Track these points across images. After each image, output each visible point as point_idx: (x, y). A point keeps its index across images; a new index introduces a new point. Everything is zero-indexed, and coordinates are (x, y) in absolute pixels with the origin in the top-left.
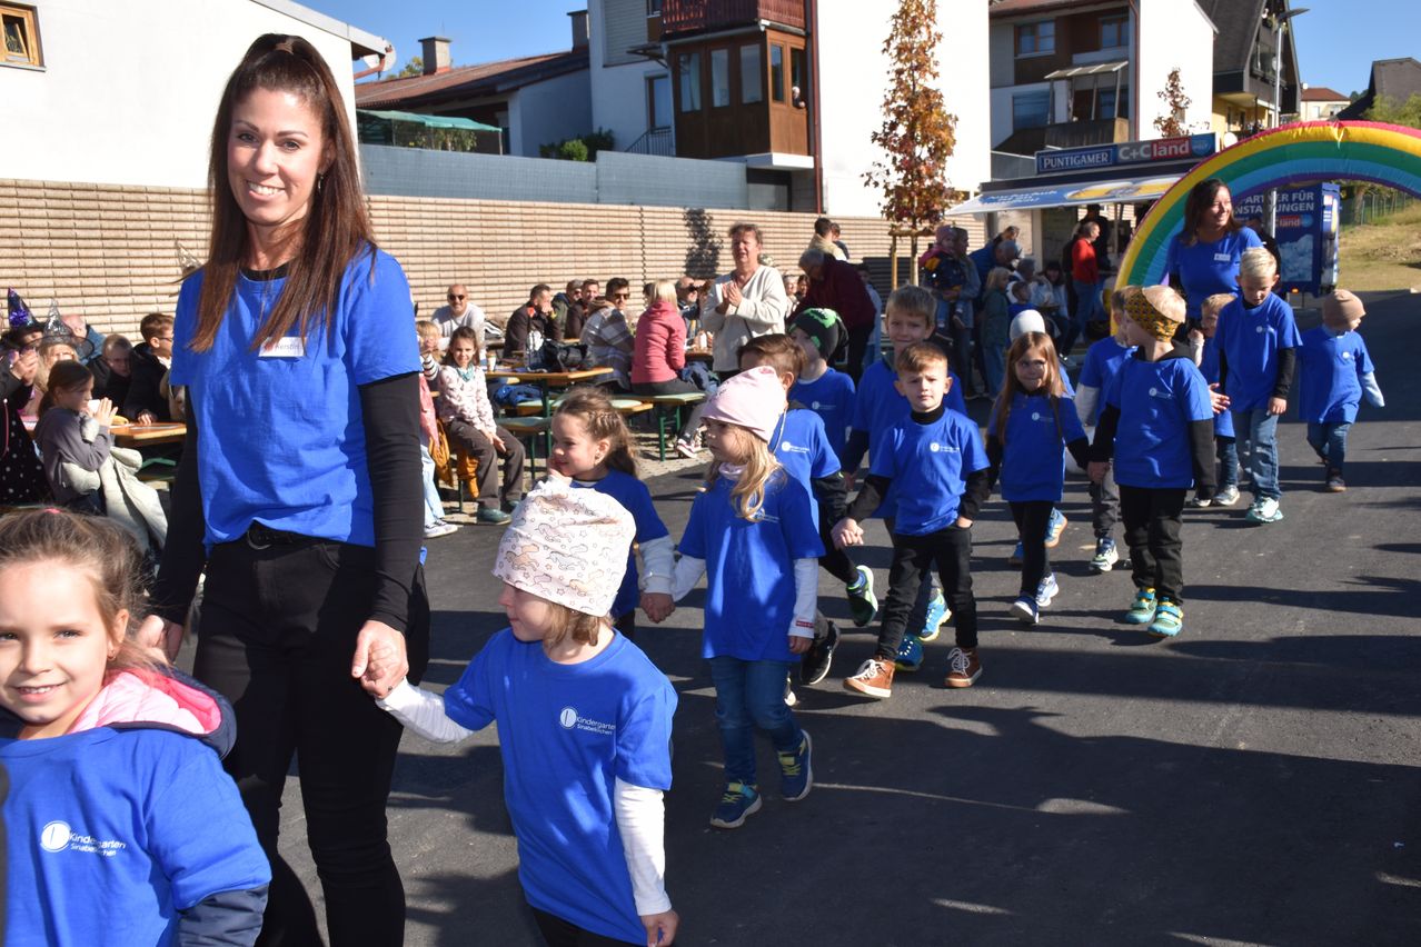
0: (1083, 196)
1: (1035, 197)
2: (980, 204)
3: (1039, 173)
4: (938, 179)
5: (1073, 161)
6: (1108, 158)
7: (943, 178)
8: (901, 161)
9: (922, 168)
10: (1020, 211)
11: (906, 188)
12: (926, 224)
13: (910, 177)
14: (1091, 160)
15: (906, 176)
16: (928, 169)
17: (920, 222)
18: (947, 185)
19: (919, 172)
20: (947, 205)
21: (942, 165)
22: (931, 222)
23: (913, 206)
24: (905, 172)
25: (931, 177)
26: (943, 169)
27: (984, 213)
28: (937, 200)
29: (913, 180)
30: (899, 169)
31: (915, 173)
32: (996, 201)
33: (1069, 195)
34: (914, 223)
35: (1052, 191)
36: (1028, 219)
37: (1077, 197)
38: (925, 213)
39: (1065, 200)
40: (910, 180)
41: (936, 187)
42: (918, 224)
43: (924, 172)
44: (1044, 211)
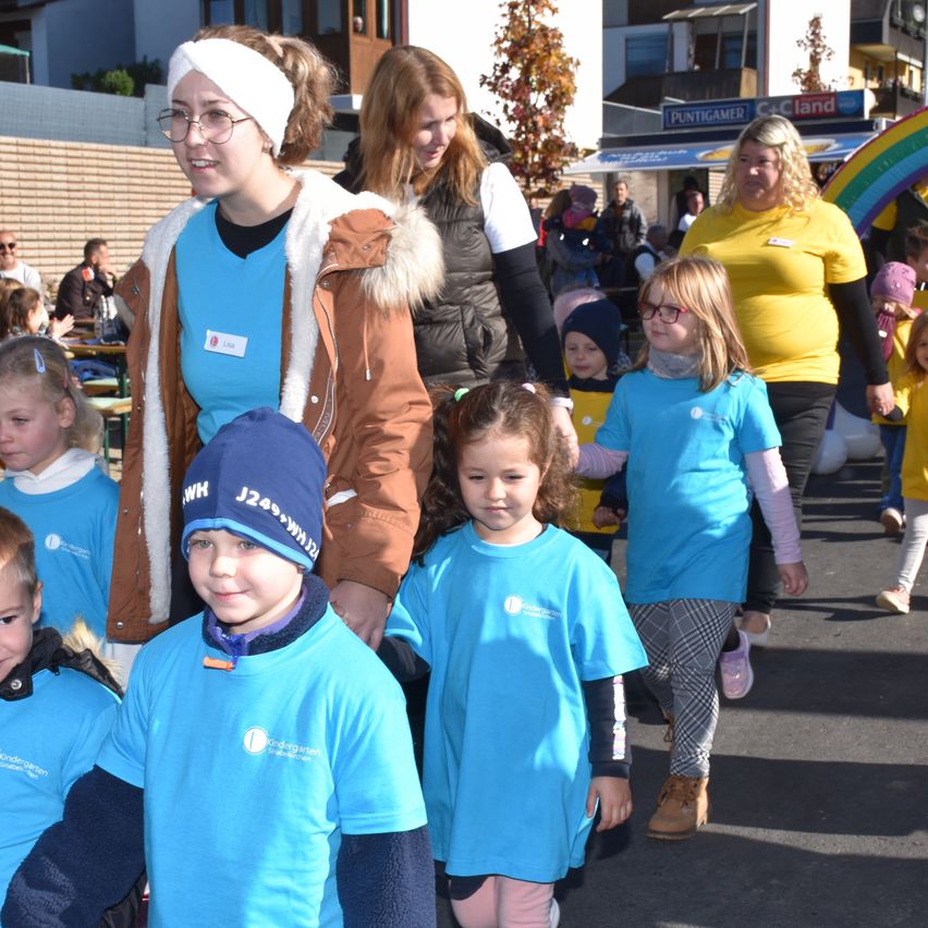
0: (717, 157)
1: (662, 156)
2: (598, 163)
3: (666, 128)
4: (556, 132)
5: (705, 116)
6: (745, 115)
7: (563, 131)
8: (514, 110)
9: (539, 119)
10: (645, 172)
11: (518, 142)
12: (542, 184)
13: (523, 129)
14: (725, 115)
15: (519, 128)
16: (546, 120)
17: (535, 181)
18: (567, 140)
19: (535, 123)
20: (566, 163)
21: (561, 116)
22: (547, 182)
23: (526, 162)
24: (517, 122)
25: (548, 129)
26: (562, 120)
27: (603, 173)
28: (555, 156)
29: (528, 131)
30: (511, 119)
31: (530, 125)
32: (617, 159)
33: (701, 155)
34: (528, 181)
35: (681, 150)
36: (653, 181)
37: (710, 158)
38: (541, 171)
39: (697, 161)
40: (523, 132)
41: (553, 141)
42: (532, 185)
43: (540, 124)
44: (671, 173)
